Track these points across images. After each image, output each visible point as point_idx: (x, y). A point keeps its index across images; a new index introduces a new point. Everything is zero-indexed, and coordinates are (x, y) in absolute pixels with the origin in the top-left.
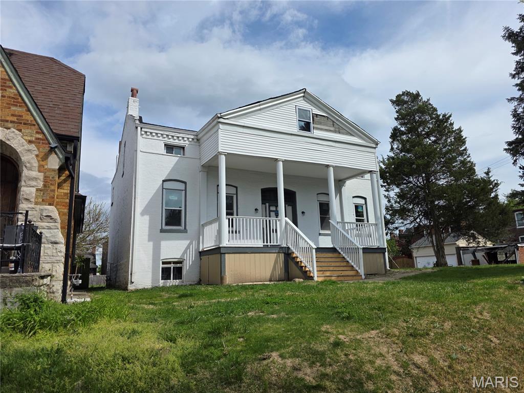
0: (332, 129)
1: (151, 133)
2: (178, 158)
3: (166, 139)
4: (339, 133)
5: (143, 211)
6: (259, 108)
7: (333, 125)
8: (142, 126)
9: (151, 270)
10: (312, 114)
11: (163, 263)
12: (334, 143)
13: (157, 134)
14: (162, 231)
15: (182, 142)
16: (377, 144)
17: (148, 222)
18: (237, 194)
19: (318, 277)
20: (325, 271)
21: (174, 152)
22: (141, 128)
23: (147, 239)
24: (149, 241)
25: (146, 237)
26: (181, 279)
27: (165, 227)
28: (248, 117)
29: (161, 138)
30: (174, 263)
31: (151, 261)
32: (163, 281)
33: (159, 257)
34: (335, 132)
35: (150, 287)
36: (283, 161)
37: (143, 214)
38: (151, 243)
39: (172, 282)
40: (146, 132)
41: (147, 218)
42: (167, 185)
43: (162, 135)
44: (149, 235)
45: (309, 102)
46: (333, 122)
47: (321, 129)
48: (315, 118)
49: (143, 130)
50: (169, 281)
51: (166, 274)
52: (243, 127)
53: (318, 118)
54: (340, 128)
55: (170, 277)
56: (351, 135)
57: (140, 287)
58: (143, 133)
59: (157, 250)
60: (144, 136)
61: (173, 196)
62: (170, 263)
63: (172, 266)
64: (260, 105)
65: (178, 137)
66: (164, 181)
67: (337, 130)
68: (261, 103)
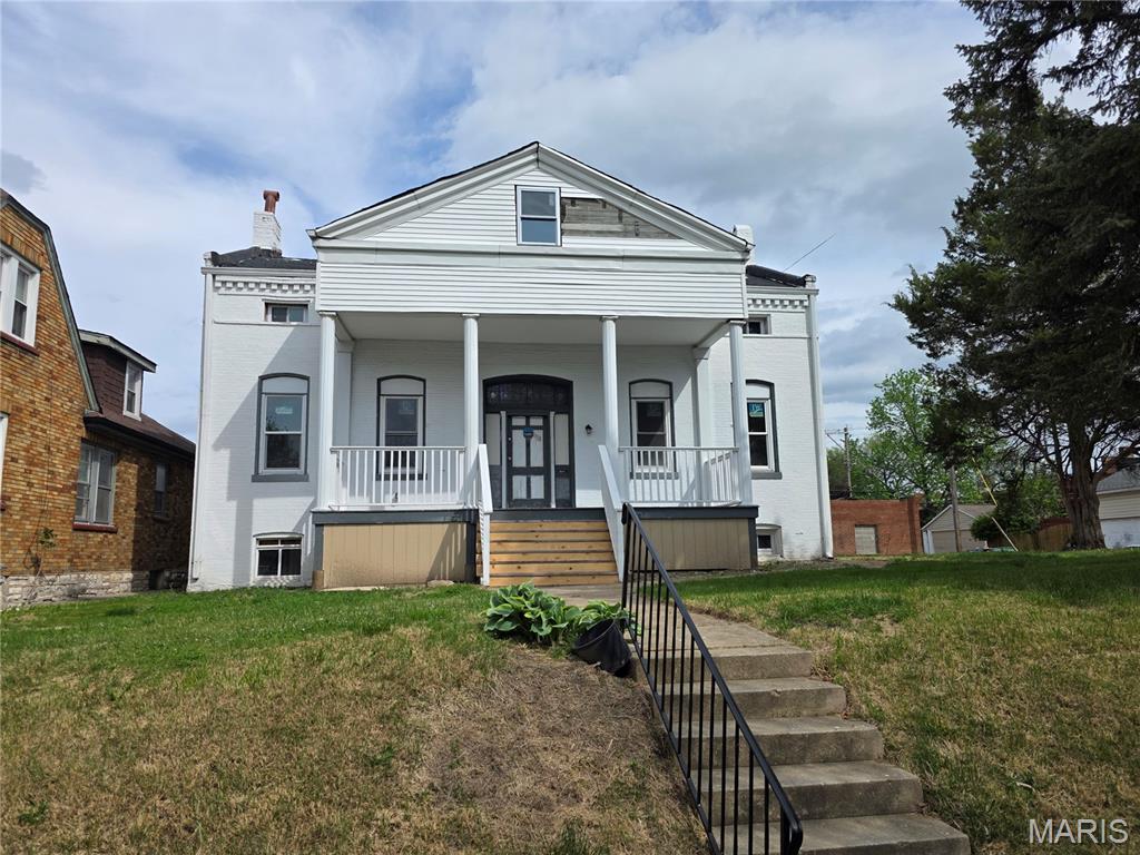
0: (616, 228)
1: (235, 283)
2: (292, 328)
3: (267, 292)
4: (637, 235)
5: (219, 440)
6: (415, 203)
7: (620, 218)
8: (215, 272)
9: (232, 556)
10: (561, 198)
11: (261, 542)
12: (620, 263)
13: (246, 283)
14: (257, 478)
15: (301, 294)
16: (748, 251)
17: (227, 462)
18: (424, 396)
19: (491, 576)
20: (523, 563)
21: (288, 318)
22: (214, 276)
23: (225, 495)
24: (230, 498)
25: (224, 492)
26: (299, 573)
27: (263, 470)
28: (389, 227)
29: (256, 292)
30: (284, 541)
31: (233, 538)
32: (261, 577)
33: (250, 530)
34: (625, 234)
35: (230, 588)
36: (477, 318)
37: (217, 446)
38: (233, 504)
39: (279, 580)
40: (224, 283)
41: (225, 454)
42: (269, 386)
43: (257, 284)
44: (229, 487)
45: (551, 171)
46: (621, 211)
47: (585, 233)
48: (568, 208)
49: (217, 278)
50: (272, 577)
51: (267, 563)
52: (377, 250)
53: (577, 208)
54: (641, 223)
55: (277, 569)
56: (672, 236)
57: (210, 588)
58: (219, 285)
59: (244, 518)
60: (222, 290)
61: (282, 408)
62: (275, 541)
63: (280, 547)
64: (416, 198)
65: (291, 286)
66: (262, 378)
67: (631, 228)
68: (416, 192)
